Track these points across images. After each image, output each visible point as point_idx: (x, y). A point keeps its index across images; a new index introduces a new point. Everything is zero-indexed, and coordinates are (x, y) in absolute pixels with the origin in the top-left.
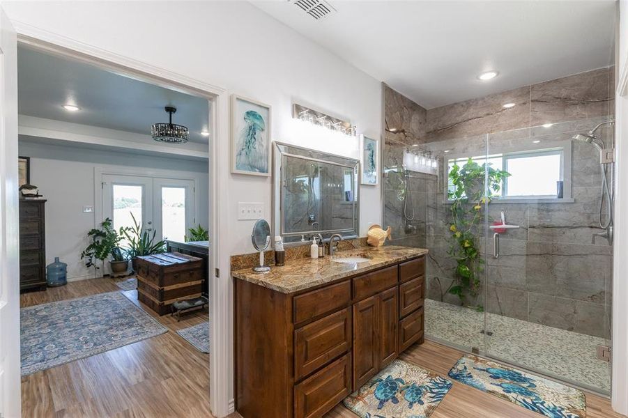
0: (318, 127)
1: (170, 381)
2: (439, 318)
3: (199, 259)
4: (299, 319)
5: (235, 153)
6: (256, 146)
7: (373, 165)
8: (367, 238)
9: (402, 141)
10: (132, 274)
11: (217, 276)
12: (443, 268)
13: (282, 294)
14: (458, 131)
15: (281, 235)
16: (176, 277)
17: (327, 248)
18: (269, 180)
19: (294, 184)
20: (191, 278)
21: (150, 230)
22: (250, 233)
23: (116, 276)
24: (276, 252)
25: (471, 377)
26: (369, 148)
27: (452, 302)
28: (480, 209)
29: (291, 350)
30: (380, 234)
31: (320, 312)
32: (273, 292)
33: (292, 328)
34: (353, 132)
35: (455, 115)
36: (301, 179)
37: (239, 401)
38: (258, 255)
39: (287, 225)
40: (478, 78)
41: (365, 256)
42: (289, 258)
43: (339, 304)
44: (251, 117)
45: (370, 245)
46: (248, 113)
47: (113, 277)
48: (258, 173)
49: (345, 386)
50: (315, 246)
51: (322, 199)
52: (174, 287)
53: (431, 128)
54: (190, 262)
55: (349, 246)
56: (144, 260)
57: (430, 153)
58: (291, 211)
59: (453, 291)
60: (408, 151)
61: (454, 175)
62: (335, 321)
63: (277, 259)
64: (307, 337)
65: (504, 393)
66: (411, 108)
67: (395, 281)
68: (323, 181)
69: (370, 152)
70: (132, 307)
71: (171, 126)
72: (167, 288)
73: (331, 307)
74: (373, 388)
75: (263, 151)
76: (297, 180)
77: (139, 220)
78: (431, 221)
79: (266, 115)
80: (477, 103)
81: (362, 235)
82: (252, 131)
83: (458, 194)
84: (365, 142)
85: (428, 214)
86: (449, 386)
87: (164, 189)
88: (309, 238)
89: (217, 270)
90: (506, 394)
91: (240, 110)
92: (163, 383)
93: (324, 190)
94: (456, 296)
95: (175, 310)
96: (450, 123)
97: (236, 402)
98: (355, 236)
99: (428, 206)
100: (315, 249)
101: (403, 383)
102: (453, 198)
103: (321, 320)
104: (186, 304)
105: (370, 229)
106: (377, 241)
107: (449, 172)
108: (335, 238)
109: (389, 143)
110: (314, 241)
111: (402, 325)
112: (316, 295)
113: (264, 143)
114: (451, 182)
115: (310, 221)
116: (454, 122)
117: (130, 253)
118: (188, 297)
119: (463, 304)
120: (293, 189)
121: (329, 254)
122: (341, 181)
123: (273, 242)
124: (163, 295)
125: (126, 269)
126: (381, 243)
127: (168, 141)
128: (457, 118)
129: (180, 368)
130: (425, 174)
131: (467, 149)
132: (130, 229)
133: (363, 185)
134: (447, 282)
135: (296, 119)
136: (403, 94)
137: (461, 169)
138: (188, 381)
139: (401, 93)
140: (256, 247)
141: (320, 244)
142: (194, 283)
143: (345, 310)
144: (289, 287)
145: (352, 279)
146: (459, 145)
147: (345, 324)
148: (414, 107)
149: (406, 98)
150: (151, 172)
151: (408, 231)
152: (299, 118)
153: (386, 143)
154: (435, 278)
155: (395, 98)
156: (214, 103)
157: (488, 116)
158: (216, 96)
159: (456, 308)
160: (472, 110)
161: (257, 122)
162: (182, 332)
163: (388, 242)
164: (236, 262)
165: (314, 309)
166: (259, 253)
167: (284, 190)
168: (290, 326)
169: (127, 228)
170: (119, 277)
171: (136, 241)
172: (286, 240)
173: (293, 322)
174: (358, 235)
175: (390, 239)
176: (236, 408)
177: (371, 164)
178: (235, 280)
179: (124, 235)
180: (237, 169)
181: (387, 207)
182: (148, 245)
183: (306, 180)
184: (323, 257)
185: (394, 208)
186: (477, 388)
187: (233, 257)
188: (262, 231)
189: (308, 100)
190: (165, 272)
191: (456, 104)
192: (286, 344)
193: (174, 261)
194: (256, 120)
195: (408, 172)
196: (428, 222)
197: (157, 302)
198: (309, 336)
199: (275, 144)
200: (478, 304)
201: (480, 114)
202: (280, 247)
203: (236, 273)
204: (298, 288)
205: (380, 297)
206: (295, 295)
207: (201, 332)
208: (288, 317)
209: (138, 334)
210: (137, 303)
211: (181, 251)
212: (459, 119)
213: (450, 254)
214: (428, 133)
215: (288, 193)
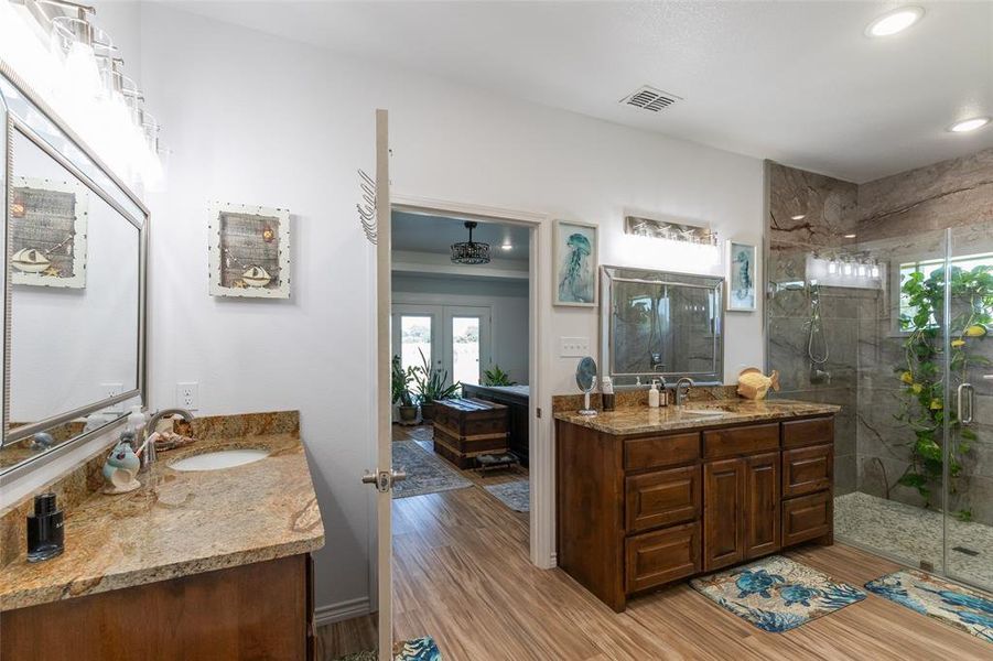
0: (659, 240)
1: (484, 530)
2: (873, 520)
3: (503, 406)
4: (629, 465)
5: (558, 283)
6: (581, 273)
7: (748, 283)
8: (737, 387)
9: (804, 240)
10: (421, 424)
11: (539, 416)
12: (889, 445)
13: (612, 437)
14: (919, 216)
15: (611, 377)
16: (479, 426)
17: (672, 397)
18: (596, 310)
19: (630, 310)
20: (495, 429)
21: (439, 371)
22: (575, 371)
23: (405, 424)
24: (604, 396)
25: (906, 594)
26: (741, 257)
27: (908, 501)
28: (963, 346)
29: (622, 498)
30: (759, 381)
31: (657, 463)
32: (601, 434)
33: (623, 475)
34: (712, 241)
35: (914, 189)
36: (642, 301)
37: (562, 558)
38: (582, 397)
39: (617, 365)
40: (947, 130)
41: (727, 409)
42: (620, 404)
43: (681, 459)
44: (575, 242)
45: (741, 396)
46: (572, 238)
47: (401, 425)
48: (582, 304)
49: (691, 560)
50: (654, 391)
51: (673, 330)
52: (476, 438)
53: (867, 212)
54: (493, 410)
55: (708, 396)
56: (442, 405)
57: (866, 254)
58: (624, 348)
59: (907, 480)
60: (817, 256)
61: (910, 289)
62: (677, 478)
63: (605, 403)
64: (641, 487)
65: (958, 621)
66: (823, 187)
67: (775, 444)
68: (673, 305)
69: (742, 264)
70: (429, 458)
71: (471, 244)
72: (469, 438)
73: (670, 461)
74: (735, 578)
75: (589, 278)
76: (635, 302)
77: (428, 357)
78: (868, 366)
79: (592, 236)
80: (960, 165)
81: (729, 380)
82: (576, 257)
83: (921, 320)
84: (733, 251)
85: (860, 354)
86: (860, 599)
87: (455, 320)
88: (647, 381)
89: (539, 410)
90: (962, 623)
91: (564, 235)
92: (478, 531)
93: (675, 316)
94: (913, 490)
95: (479, 464)
96: (904, 202)
97: (558, 557)
98: (717, 383)
99: (860, 341)
100: (654, 394)
101: (783, 581)
102: (911, 327)
103: (659, 473)
104: (491, 459)
105: (742, 374)
106: (753, 392)
107: (903, 284)
108: (684, 384)
109: (778, 248)
110: (654, 386)
111: (788, 509)
112: (651, 443)
113: (590, 269)
114: (905, 299)
115: (653, 363)
116: (910, 200)
117: (419, 397)
118: (492, 452)
119: (929, 505)
120: (627, 316)
121: (675, 403)
122: (706, 303)
123: (600, 383)
124: (465, 446)
125: (415, 418)
126: (760, 394)
127: (467, 262)
128: (919, 195)
129: (492, 520)
130: (855, 289)
131: (938, 244)
132: (418, 369)
133: (731, 311)
134: (896, 466)
135: (629, 235)
136: (806, 169)
137: (927, 277)
138: (503, 533)
139: (800, 168)
140: (581, 388)
141: (662, 389)
142: (498, 435)
143: (691, 468)
144: (620, 429)
145: (701, 431)
146: (922, 240)
147: (692, 484)
148: (828, 184)
149: (812, 174)
150: (438, 298)
151: (816, 381)
152: (633, 233)
153: (772, 248)
154: (874, 459)
155: (790, 178)
156: (536, 232)
157: (983, 187)
158: (537, 224)
159: (914, 509)
160: (948, 178)
161: (582, 245)
162: (488, 488)
163: (771, 393)
164: (558, 403)
165: (650, 458)
166: (584, 396)
167: (614, 318)
168: (621, 473)
169: (415, 368)
170: (409, 425)
171: (426, 384)
172: (616, 381)
173: (623, 468)
174: (722, 381)
175: (777, 389)
176: (558, 564)
177: (744, 281)
178: (557, 421)
179: (412, 376)
180: (561, 300)
181: (774, 343)
182: (439, 389)
183: (648, 302)
184: (665, 406)
185: (788, 344)
186: (911, 608)
187: (554, 397)
188: (587, 370)
189: (646, 207)
190: (468, 418)
191: (917, 170)
192: (616, 491)
193: (476, 407)
194: (581, 243)
195: (816, 287)
196: (861, 367)
197: (459, 453)
198: (645, 487)
199: (603, 269)
200: (960, 509)
201: (967, 183)
202: (609, 389)
203: (559, 415)
204: (629, 430)
205: (748, 463)
206: (628, 439)
207: (510, 491)
208: (618, 463)
209: (443, 484)
210: (434, 454)
211: (480, 397)
212: (923, 195)
213: (901, 419)
214: (861, 221)
215: (620, 322)
